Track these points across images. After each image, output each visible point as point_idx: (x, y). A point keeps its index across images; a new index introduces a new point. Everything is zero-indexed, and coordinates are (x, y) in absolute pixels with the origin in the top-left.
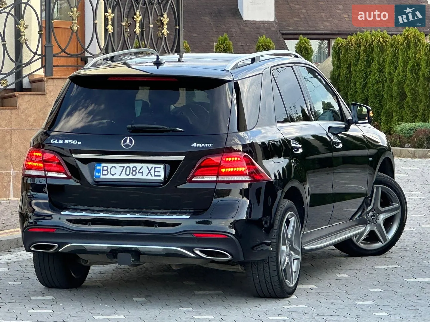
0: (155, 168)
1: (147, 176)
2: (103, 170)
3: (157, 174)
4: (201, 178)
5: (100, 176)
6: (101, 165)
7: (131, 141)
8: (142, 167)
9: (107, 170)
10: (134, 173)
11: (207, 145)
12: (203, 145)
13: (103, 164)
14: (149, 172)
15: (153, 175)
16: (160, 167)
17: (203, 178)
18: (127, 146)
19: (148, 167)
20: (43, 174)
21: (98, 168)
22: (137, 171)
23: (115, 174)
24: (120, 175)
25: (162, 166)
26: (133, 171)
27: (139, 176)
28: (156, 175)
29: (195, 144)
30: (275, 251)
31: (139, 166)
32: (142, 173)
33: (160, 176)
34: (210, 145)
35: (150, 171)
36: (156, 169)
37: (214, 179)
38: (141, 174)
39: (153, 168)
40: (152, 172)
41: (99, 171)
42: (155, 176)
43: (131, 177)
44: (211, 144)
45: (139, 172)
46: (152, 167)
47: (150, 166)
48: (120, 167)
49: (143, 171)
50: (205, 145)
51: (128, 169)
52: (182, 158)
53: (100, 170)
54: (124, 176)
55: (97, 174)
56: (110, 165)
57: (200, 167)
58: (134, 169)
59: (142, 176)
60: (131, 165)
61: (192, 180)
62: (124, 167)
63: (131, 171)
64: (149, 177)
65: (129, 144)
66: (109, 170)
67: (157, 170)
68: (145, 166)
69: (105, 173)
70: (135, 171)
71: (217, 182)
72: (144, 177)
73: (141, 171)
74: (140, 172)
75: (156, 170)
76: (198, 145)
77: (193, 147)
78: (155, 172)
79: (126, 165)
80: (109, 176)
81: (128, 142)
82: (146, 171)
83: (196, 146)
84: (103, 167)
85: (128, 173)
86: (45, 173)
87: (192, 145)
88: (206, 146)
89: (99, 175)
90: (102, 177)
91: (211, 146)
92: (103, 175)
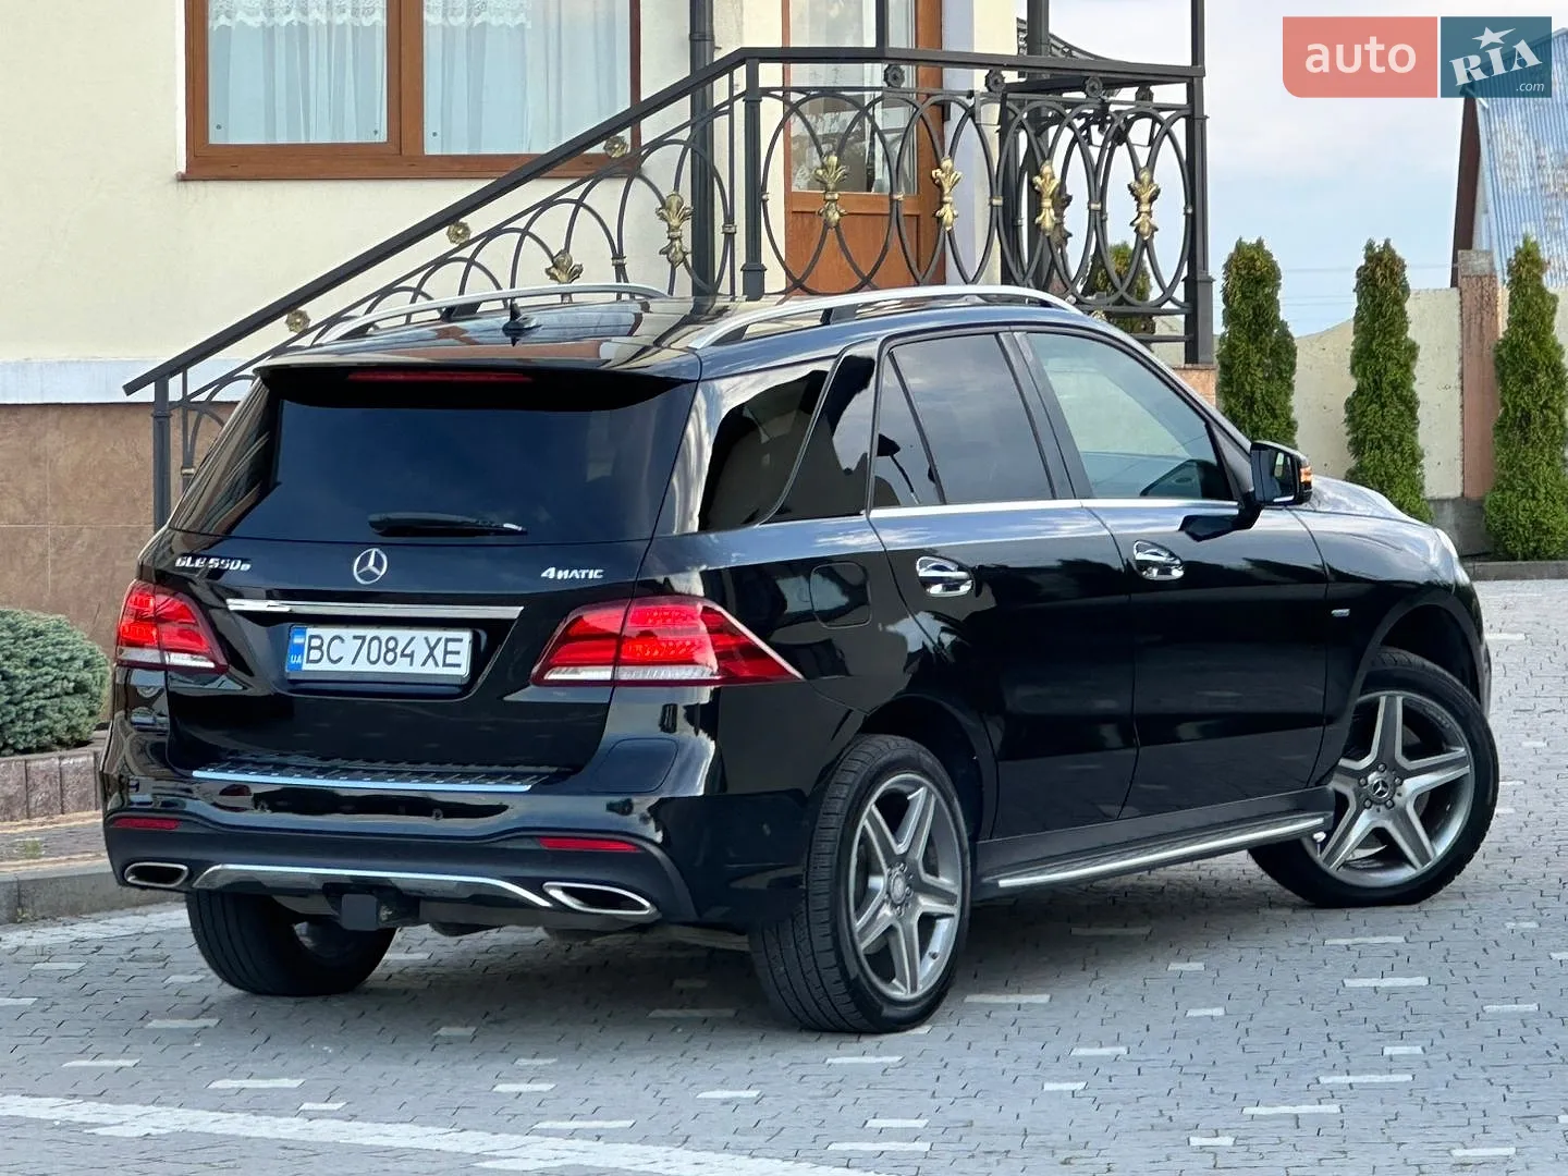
0: (447, 640)
1: (424, 664)
2: (310, 648)
3: (451, 659)
4: (572, 673)
5: (300, 665)
6: (304, 633)
7: (378, 564)
8: (412, 639)
9: (319, 648)
10: (390, 657)
11: (587, 575)
12: (575, 573)
13: (311, 631)
14: (431, 655)
15: (440, 663)
16: (460, 640)
17: (576, 672)
18: (368, 575)
19: (426, 639)
20: (157, 660)
21: (297, 640)
22: (399, 651)
23: (341, 658)
24: (353, 662)
25: (466, 636)
26: (388, 650)
27: (402, 667)
28: (448, 662)
29: (552, 570)
30: (826, 893)
31: (403, 635)
32: (411, 656)
33: (458, 666)
34: (594, 574)
35: (432, 649)
36: (449, 644)
37: (604, 674)
38: (409, 659)
39: (442, 643)
40: (439, 652)
41: (299, 649)
42: (445, 665)
43: (381, 667)
44: (597, 571)
45: (403, 655)
46: (439, 640)
47: (434, 635)
48: (355, 637)
49: (413, 652)
50: (580, 574)
51: (375, 644)
52: (513, 612)
53: (301, 647)
54: (363, 666)
55: (294, 660)
56: (327, 633)
57: (566, 638)
58: (392, 644)
59: (411, 664)
60: (384, 633)
61: (545, 678)
62: (363, 638)
63: (384, 650)
64: (430, 669)
65: (375, 570)
66: (325, 648)
67: (452, 646)
68: (420, 634)
69: (315, 654)
70: (393, 650)
71: (614, 683)
72: (417, 669)
73: (408, 652)
74: (405, 652)
75: (449, 649)
76: (560, 575)
77: (546, 578)
78: (446, 652)
79: (369, 632)
80: (325, 666)
81: (373, 565)
82: (421, 652)
83: (555, 578)
84: (312, 637)
85: (373, 658)
86: (163, 657)
87: (544, 575)
88: (583, 576)
89: (299, 661)
90: (306, 667)
91: (596, 576)
92: (309, 661)
